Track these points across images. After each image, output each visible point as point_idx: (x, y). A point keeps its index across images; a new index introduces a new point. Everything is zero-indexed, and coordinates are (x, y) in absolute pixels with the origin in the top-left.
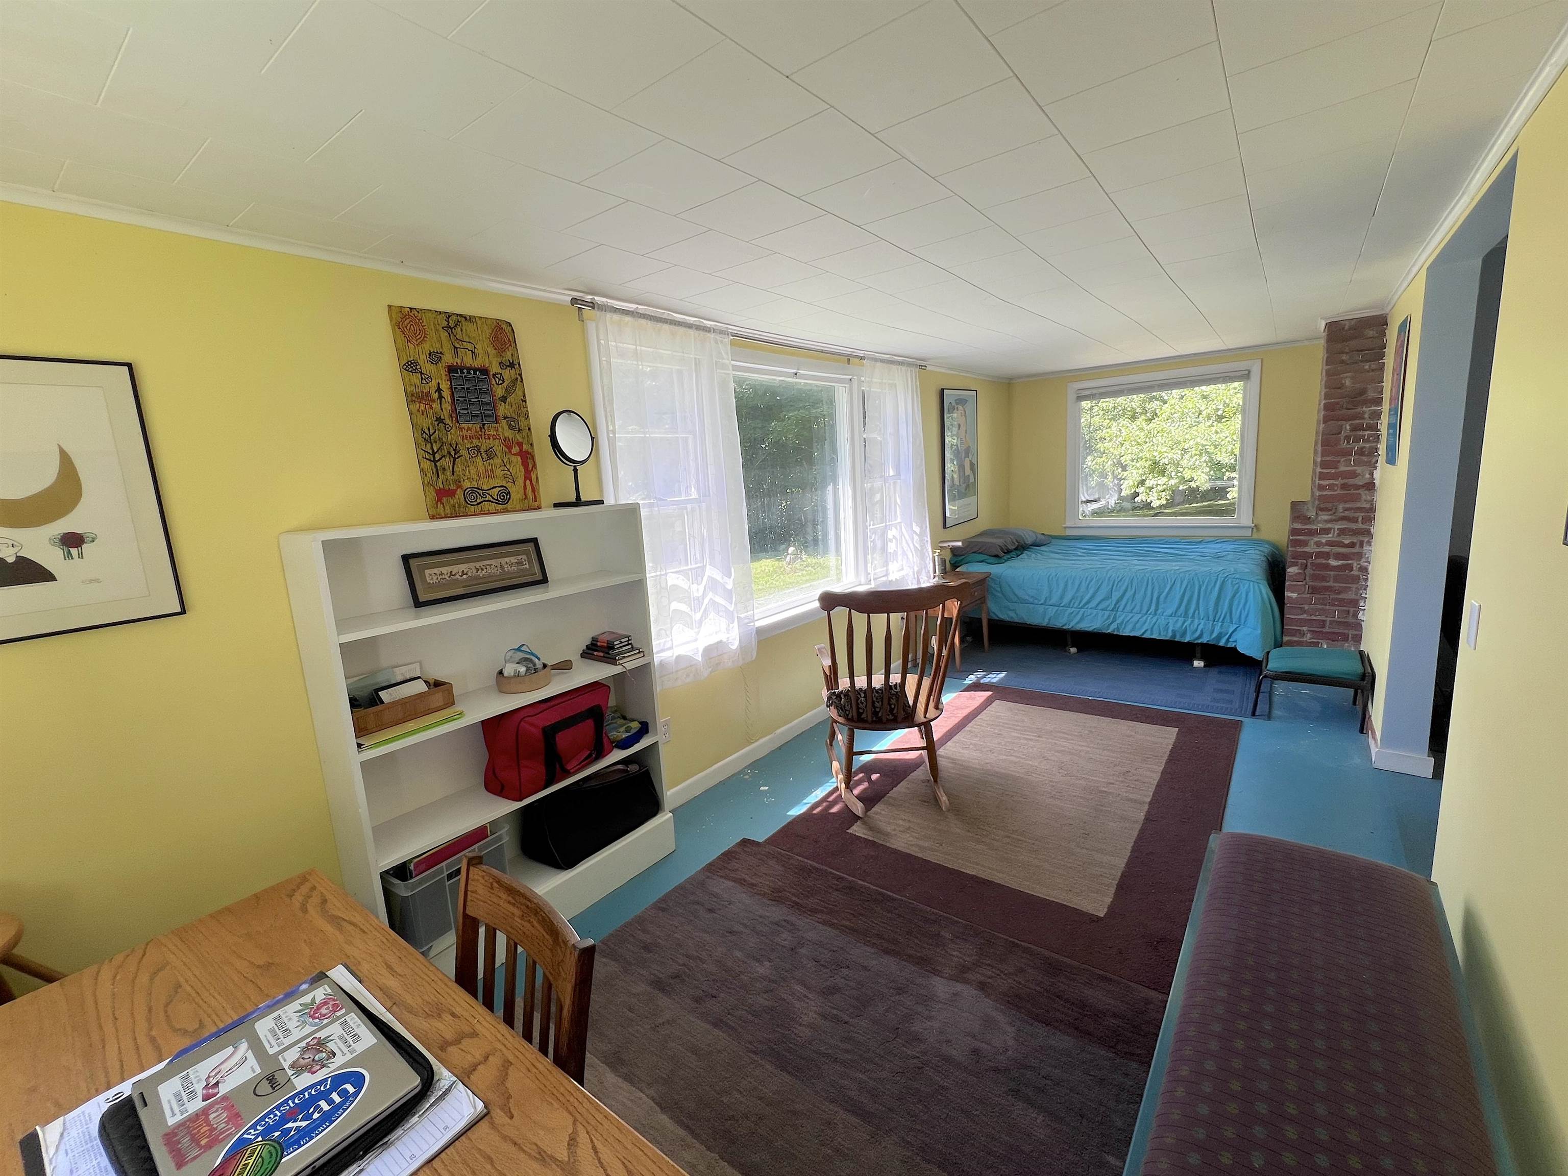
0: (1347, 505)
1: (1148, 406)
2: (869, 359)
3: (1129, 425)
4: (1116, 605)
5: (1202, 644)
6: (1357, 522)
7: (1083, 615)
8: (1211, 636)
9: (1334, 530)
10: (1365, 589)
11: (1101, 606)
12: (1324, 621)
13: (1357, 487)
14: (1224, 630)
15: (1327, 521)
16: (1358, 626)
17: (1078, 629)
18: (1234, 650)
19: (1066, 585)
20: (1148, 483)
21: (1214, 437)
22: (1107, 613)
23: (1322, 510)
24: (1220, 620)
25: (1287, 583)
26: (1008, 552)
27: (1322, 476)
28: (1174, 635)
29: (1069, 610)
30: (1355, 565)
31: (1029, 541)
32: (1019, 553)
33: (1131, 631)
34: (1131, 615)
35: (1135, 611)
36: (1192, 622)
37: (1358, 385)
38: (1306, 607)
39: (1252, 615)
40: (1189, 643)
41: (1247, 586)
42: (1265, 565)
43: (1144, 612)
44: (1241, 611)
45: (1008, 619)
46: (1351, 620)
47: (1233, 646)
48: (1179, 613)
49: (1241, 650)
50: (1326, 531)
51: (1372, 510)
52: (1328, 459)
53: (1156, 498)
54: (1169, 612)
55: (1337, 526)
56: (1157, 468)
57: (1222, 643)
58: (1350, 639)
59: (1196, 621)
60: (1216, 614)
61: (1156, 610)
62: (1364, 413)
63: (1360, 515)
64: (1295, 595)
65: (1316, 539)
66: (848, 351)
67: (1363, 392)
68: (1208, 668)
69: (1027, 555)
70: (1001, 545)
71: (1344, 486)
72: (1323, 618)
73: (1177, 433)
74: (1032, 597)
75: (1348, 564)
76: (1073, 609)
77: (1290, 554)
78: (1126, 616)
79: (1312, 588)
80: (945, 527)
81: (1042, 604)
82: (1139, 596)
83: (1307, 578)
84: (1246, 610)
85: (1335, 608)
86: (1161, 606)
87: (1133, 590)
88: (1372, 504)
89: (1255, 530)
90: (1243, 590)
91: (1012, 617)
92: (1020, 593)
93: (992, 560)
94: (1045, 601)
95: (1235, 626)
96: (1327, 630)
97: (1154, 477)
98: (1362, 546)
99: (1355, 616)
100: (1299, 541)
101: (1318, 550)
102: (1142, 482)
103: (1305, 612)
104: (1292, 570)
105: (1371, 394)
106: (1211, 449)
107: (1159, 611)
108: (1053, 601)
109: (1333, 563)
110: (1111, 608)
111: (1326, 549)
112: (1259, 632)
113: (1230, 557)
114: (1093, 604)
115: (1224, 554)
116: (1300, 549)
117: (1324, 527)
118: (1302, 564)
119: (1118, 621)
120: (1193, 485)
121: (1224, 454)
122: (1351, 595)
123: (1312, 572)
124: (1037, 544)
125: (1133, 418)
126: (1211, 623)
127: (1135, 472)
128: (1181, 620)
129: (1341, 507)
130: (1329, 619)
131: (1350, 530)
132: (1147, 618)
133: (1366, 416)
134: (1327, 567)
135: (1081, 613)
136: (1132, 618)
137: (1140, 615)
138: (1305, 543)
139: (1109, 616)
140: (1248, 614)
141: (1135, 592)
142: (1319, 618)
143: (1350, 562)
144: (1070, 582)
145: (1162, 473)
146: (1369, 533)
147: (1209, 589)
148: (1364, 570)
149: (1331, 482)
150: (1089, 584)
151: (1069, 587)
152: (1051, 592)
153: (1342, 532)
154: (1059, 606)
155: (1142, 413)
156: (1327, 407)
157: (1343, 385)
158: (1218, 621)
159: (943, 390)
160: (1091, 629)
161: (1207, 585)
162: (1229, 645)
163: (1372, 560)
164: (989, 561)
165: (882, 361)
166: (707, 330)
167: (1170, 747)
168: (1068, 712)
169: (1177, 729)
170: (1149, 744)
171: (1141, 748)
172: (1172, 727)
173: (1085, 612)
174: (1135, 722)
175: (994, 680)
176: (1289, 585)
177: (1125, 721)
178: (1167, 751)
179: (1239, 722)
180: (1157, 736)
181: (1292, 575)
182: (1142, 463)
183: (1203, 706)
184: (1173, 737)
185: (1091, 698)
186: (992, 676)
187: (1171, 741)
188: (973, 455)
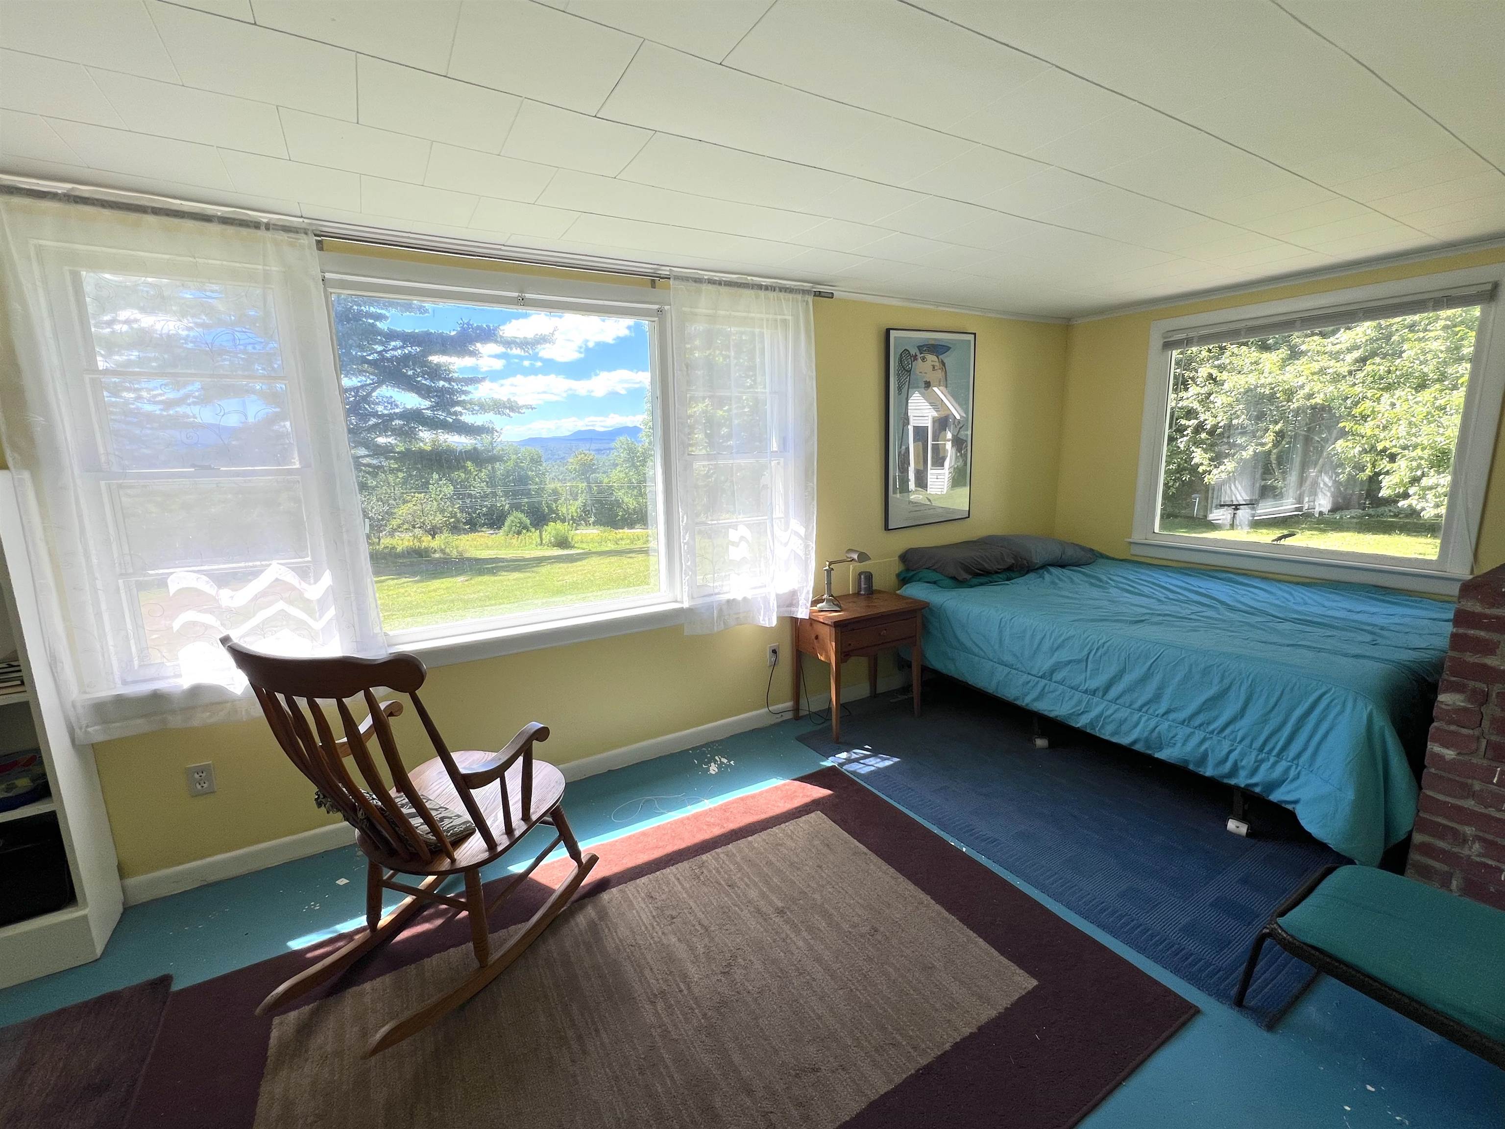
1: (1450, 370)
2: (677, 278)
5: (1240, 790)
7: (1043, 690)
8: (1254, 777)
18: (1292, 813)
20: (1425, 482)
22: (1080, 696)
25: (1435, 725)
26: (989, 573)
28: (1184, 759)
29: (1025, 678)
33: (1113, 735)
34: (1114, 707)
36: (1219, 742)
38: (1477, 786)
40: (1212, 779)
47: (1292, 809)
49: (1304, 823)
57: (1276, 797)
59: (1225, 744)
61: (1157, 708)
64: (1449, 754)
66: (648, 269)
68: (1253, 841)
70: (968, 562)
74: (978, 645)
78: (1107, 708)
79: (1496, 748)
80: (887, 528)
81: (989, 659)
82: (1129, 679)
83: (1486, 723)
86: (1165, 703)
94: (994, 656)
100: (1475, 641)
103: (1473, 795)
104: (1449, 701)
107: (1162, 711)
108: (1004, 658)
116: (1471, 658)
118: (1474, 691)
119: (1094, 713)
123: (1497, 712)
125: (1422, 386)
128: (1199, 735)
132: (1140, 717)
135: (1040, 685)
136: (1115, 711)
137: (1130, 711)
144: (1028, 634)
150: (1054, 643)
152: (1002, 643)
154: (1011, 667)
155: (1438, 380)
159: (888, 331)
164: (941, 583)
165: (711, 282)
166: (257, 225)
167: (967, 1031)
168: (892, 870)
169: (1035, 983)
170: (938, 1006)
171: (912, 1010)
172: (1032, 974)
173: (1046, 685)
174: (975, 935)
175: (864, 770)
176: (1437, 729)
177: (961, 925)
178: (951, 1040)
179: (1189, 1013)
180: (975, 989)
181: (1448, 711)
182: (1418, 452)
183: (1152, 936)
184: (1004, 1002)
185: (964, 850)
186: (872, 761)
187: (988, 1013)
188: (961, 428)
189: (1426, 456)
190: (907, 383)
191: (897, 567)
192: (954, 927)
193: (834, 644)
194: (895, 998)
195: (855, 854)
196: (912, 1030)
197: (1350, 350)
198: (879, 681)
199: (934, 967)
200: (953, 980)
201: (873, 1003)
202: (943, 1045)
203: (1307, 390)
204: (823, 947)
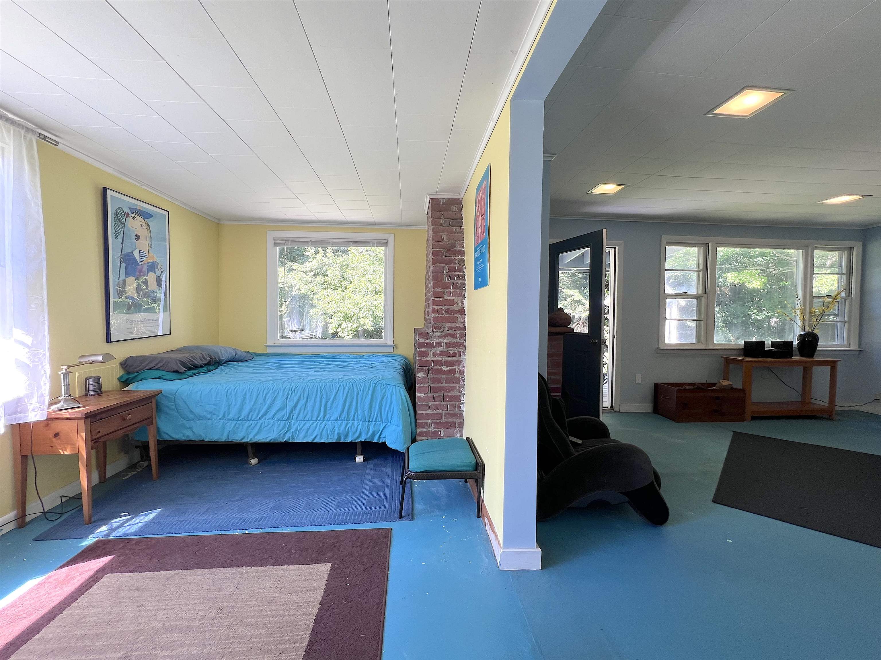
0: (450, 325)
1: (343, 283)
3: (333, 293)
4: (290, 414)
5: (362, 442)
6: (456, 338)
7: (260, 427)
8: (367, 435)
9: (444, 344)
10: (464, 387)
11: (277, 417)
12: (441, 414)
13: (456, 312)
14: (376, 428)
15: (440, 337)
16: (461, 416)
17: (256, 441)
18: (384, 444)
19: (244, 399)
20: (343, 326)
21: (375, 302)
22: (282, 423)
23: (435, 328)
24: (374, 420)
25: (417, 386)
26: (196, 367)
27: (435, 303)
28: (339, 438)
29: (248, 423)
30: (457, 369)
31: (225, 357)
32: (212, 368)
33: (303, 439)
34: (303, 422)
35: (307, 418)
36: (353, 424)
37: (450, 241)
38: (430, 404)
39: (395, 413)
40: (351, 443)
41: (391, 389)
42: (402, 373)
43: (314, 418)
44: (388, 411)
45: (183, 439)
46: (456, 411)
47: (383, 441)
48: (343, 417)
49: (389, 446)
50: (439, 344)
51: (464, 329)
52: (438, 290)
53: (347, 335)
54: (336, 415)
55: (445, 340)
56: (347, 318)
57: (375, 440)
58: (457, 426)
59: (356, 424)
60: (370, 415)
61: (325, 416)
62: (455, 260)
63: (457, 332)
64: (422, 395)
65: (433, 351)
67: (453, 246)
68: (366, 462)
69: (222, 369)
70: (184, 360)
71: (448, 311)
72: (440, 411)
73: (357, 298)
74: (211, 413)
75: (453, 369)
76: (251, 422)
77: (417, 363)
78: (299, 425)
79: (433, 389)
80: (108, 340)
81: (220, 420)
82: (310, 404)
83: (430, 381)
84: (392, 410)
85: (447, 403)
86: (328, 412)
87: (305, 399)
88: (464, 325)
89: (395, 348)
90: (388, 394)
91: (188, 436)
92: (197, 410)
93: (175, 376)
94: (224, 416)
95: (384, 424)
96: (443, 420)
97: (346, 323)
98: (460, 355)
99: (459, 408)
100: (424, 352)
101: (435, 359)
102: (340, 326)
103: (429, 408)
104: (420, 375)
105: (458, 248)
106: (373, 308)
107: (328, 416)
108: (231, 416)
109: (445, 368)
110: (286, 417)
111: (440, 358)
112: (401, 428)
113: (379, 367)
114: (269, 415)
115: (376, 364)
116: (423, 359)
117: (438, 341)
118: (425, 370)
119: (293, 430)
120: (366, 328)
121: (380, 312)
122: (455, 393)
123: (432, 376)
124: (235, 360)
125: (335, 289)
126: (367, 423)
127: (336, 319)
128: (344, 422)
129: (446, 326)
130: (444, 412)
131: (453, 343)
132: (317, 425)
133: (457, 262)
134: (441, 372)
135: (259, 425)
136: (304, 425)
137: (311, 422)
138: (427, 354)
139: (285, 425)
140: (393, 413)
141: (307, 400)
142: (438, 411)
143: (454, 367)
144: (248, 395)
145: (350, 321)
146: (462, 346)
147: (365, 394)
148: (462, 373)
149: (440, 307)
150: (265, 397)
151: (247, 401)
152: (229, 406)
153: (449, 345)
154: (238, 419)
156: (435, 254)
157: (442, 239)
158: (372, 421)
159: (105, 189)
160: (268, 440)
161: (363, 390)
162: (381, 441)
163: (466, 365)
164: (167, 377)
167: (315, 611)
168: (207, 570)
169: (330, 564)
170: (292, 612)
171: (279, 627)
172: (326, 562)
173: (262, 423)
174: (286, 566)
175: (134, 529)
176: (418, 387)
177: (274, 567)
178: (312, 620)
179: (389, 531)
180: (305, 589)
181: (420, 379)
182: (340, 314)
183: (359, 514)
184: (322, 584)
185: (247, 532)
186: (136, 520)
187: (319, 595)
188: (162, 272)
189: (342, 316)
190: (122, 232)
191: (119, 372)
192: (272, 571)
193: (83, 435)
194: (264, 631)
195: (168, 579)
196: (287, 636)
197: (311, 271)
198: (108, 467)
199: (274, 597)
200: (290, 595)
201: (252, 645)
202: (309, 627)
203: (298, 287)
204: (186, 649)
